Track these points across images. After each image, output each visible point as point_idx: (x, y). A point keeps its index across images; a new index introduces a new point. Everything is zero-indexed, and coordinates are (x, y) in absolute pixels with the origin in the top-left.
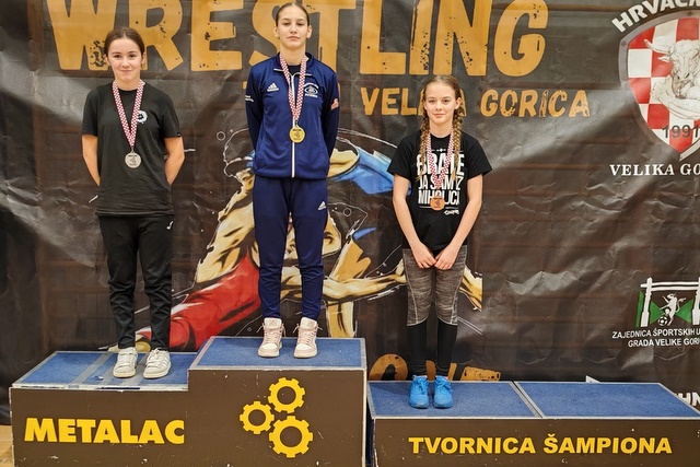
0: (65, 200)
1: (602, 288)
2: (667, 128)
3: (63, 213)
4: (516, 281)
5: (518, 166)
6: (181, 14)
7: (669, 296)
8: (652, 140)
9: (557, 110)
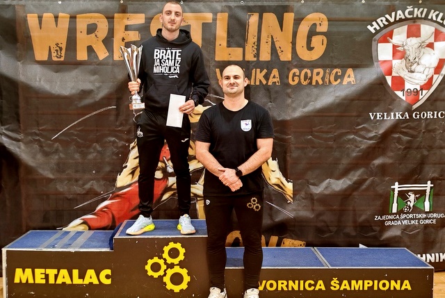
0: (37, 138)
1: (367, 189)
2: (403, 90)
3: (36, 146)
4: (314, 184)
5: (313, 114)
6: (107, 27)
7: (409, 194)
8: (394, 97)
9: (336, 80)
